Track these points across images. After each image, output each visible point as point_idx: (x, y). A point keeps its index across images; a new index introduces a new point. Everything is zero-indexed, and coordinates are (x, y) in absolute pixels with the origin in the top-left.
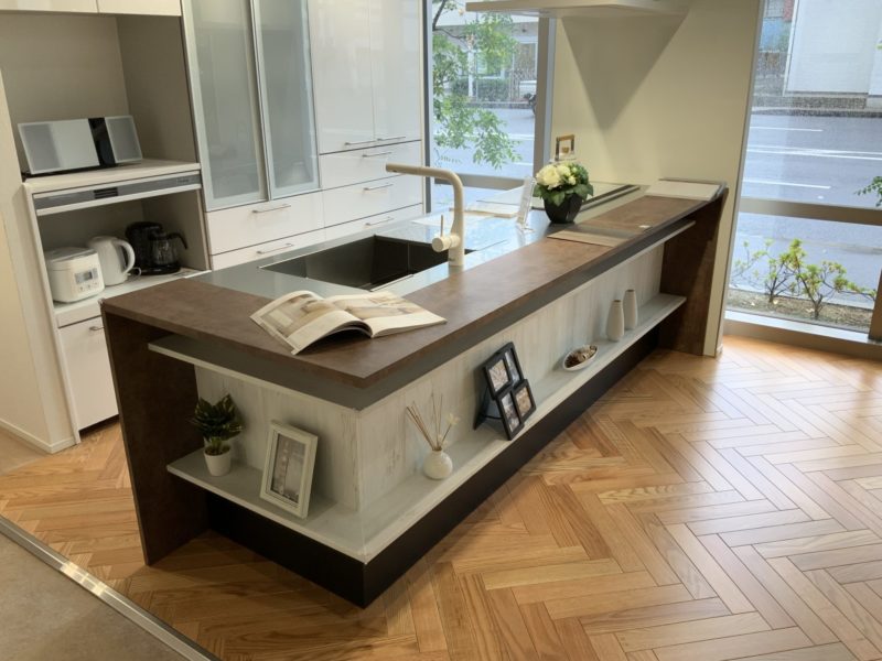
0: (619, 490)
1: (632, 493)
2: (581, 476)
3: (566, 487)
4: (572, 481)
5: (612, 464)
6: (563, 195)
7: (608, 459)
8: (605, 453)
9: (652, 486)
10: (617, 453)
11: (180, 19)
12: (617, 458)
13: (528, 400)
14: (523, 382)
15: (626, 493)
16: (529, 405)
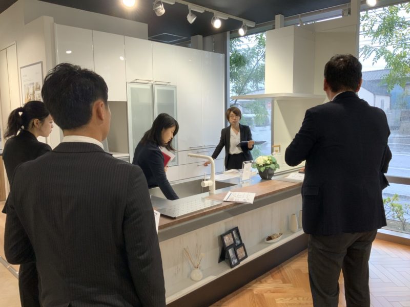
0: (285, 298)
1: (291, 299)
2: (270, 291)
3: (262, 295)
4: (266, 292)
5: (286, 287)
6: (264, 168)
7: (284, 285)
8: (284, 282)
9: (301, 297)
10: (290, 282)
11: (126, 103)
12: (289, 284)
13: (244, 253)
14: (242, 245)
15: (288, 299)
16: (244, 255)
